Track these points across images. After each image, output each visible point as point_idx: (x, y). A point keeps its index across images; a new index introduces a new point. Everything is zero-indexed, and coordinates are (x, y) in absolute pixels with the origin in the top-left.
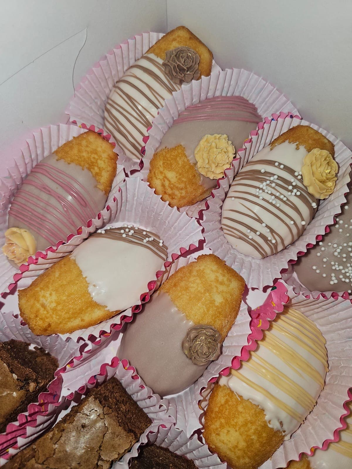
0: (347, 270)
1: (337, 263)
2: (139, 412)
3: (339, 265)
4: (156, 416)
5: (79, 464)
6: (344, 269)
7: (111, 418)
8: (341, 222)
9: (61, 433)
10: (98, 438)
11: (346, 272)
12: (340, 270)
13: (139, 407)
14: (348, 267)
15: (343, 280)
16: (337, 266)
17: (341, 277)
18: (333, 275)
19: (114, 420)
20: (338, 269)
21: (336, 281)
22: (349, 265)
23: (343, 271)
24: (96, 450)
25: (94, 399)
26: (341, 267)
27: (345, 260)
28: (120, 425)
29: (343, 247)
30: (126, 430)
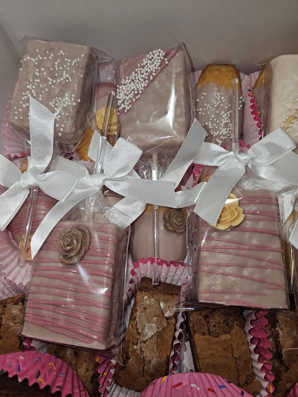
0: (222, 132)
1: (214, 132)
2: (171, 286)
3: (216, 132)
4: (182, 281)
5: (157, 328)
6: (220, 132)
7: (157, 294)
8: (201, 109)
9: (135, 321)
10: (158, 309)
11: (222, 133)
12: (218, 134)
13: (169, 284)
14: (221, 130)
15: (224, 138)
16: (215, 133)
17: (222, 137)
18: (217, 140)
19: (159, 294)
20: (217, 135)
21: (221, 142)
22: (221, 128)
23: (220, 134)
24: (161, 315)
25: (140, 292)
26: (218, 132)
27: (216, 127)
28: (164, 295)
29: (211, 121)
30: (170, 295)
